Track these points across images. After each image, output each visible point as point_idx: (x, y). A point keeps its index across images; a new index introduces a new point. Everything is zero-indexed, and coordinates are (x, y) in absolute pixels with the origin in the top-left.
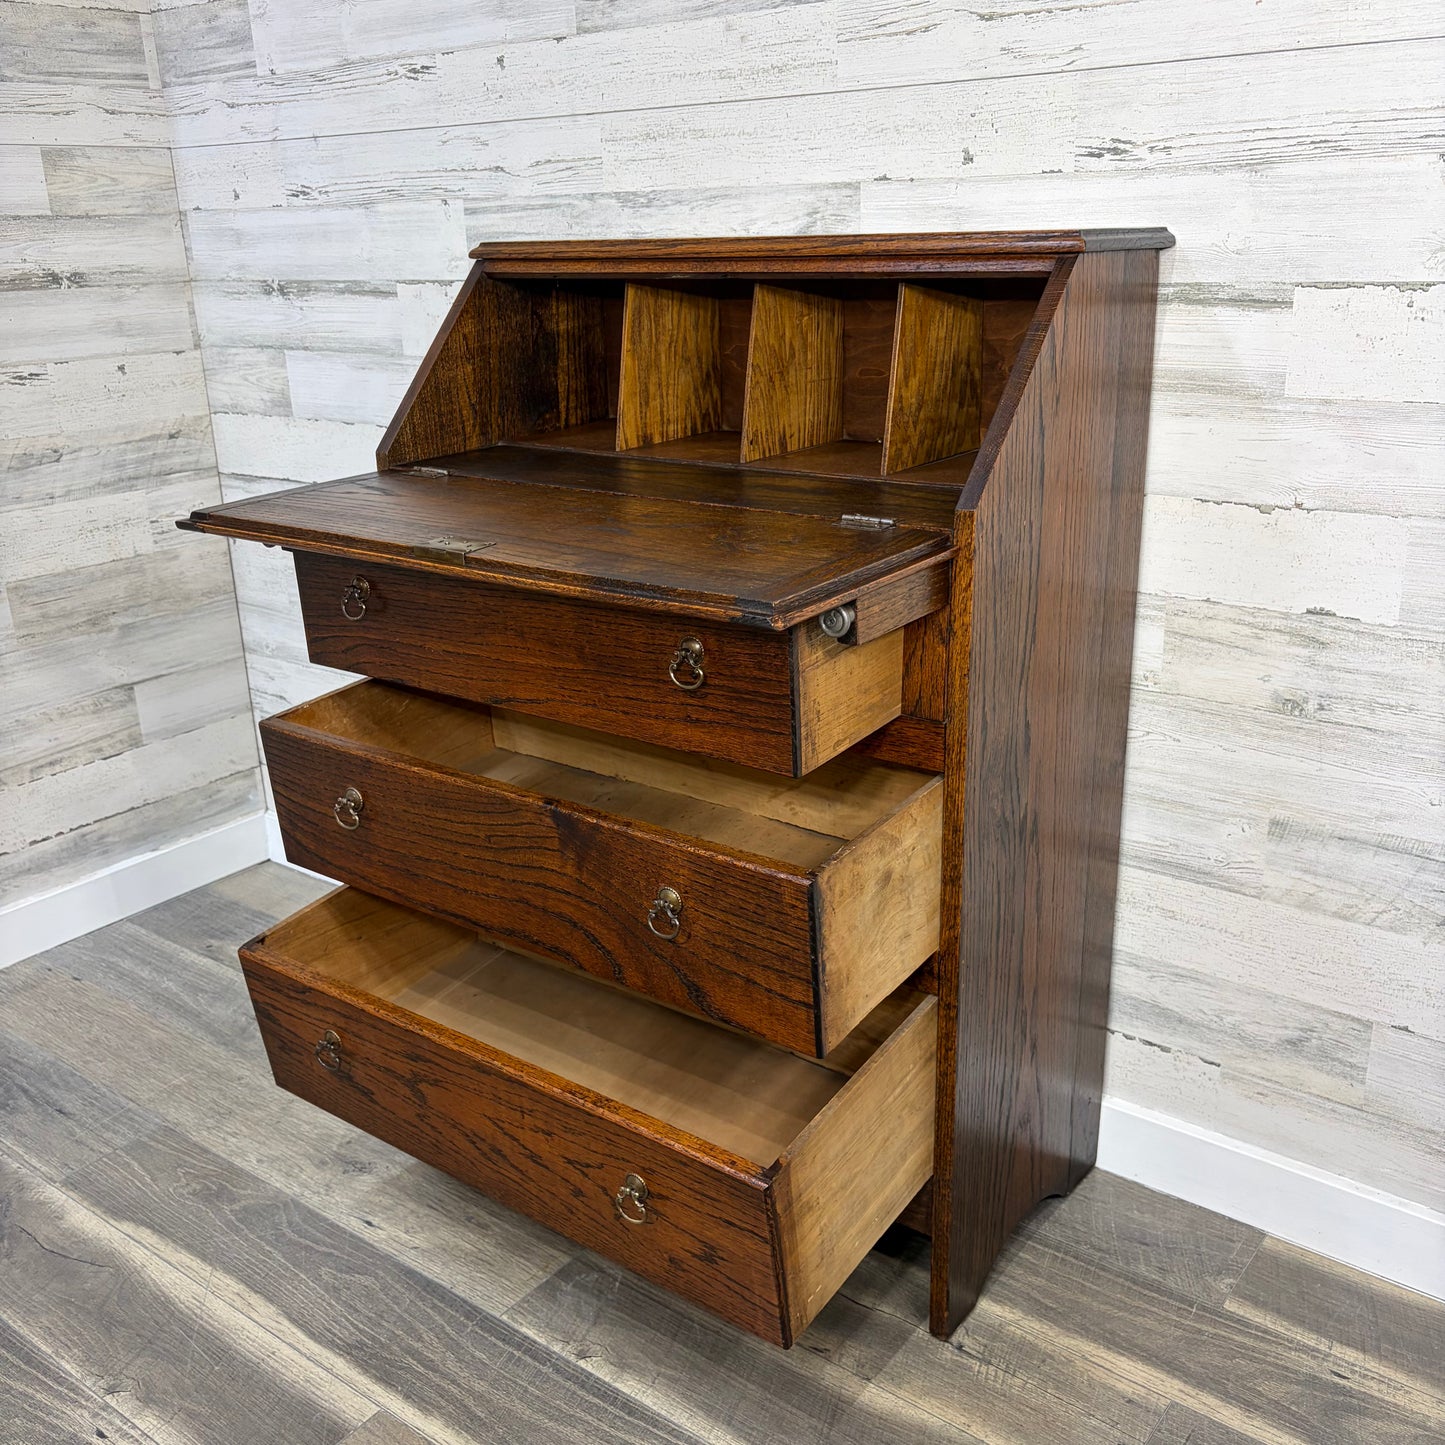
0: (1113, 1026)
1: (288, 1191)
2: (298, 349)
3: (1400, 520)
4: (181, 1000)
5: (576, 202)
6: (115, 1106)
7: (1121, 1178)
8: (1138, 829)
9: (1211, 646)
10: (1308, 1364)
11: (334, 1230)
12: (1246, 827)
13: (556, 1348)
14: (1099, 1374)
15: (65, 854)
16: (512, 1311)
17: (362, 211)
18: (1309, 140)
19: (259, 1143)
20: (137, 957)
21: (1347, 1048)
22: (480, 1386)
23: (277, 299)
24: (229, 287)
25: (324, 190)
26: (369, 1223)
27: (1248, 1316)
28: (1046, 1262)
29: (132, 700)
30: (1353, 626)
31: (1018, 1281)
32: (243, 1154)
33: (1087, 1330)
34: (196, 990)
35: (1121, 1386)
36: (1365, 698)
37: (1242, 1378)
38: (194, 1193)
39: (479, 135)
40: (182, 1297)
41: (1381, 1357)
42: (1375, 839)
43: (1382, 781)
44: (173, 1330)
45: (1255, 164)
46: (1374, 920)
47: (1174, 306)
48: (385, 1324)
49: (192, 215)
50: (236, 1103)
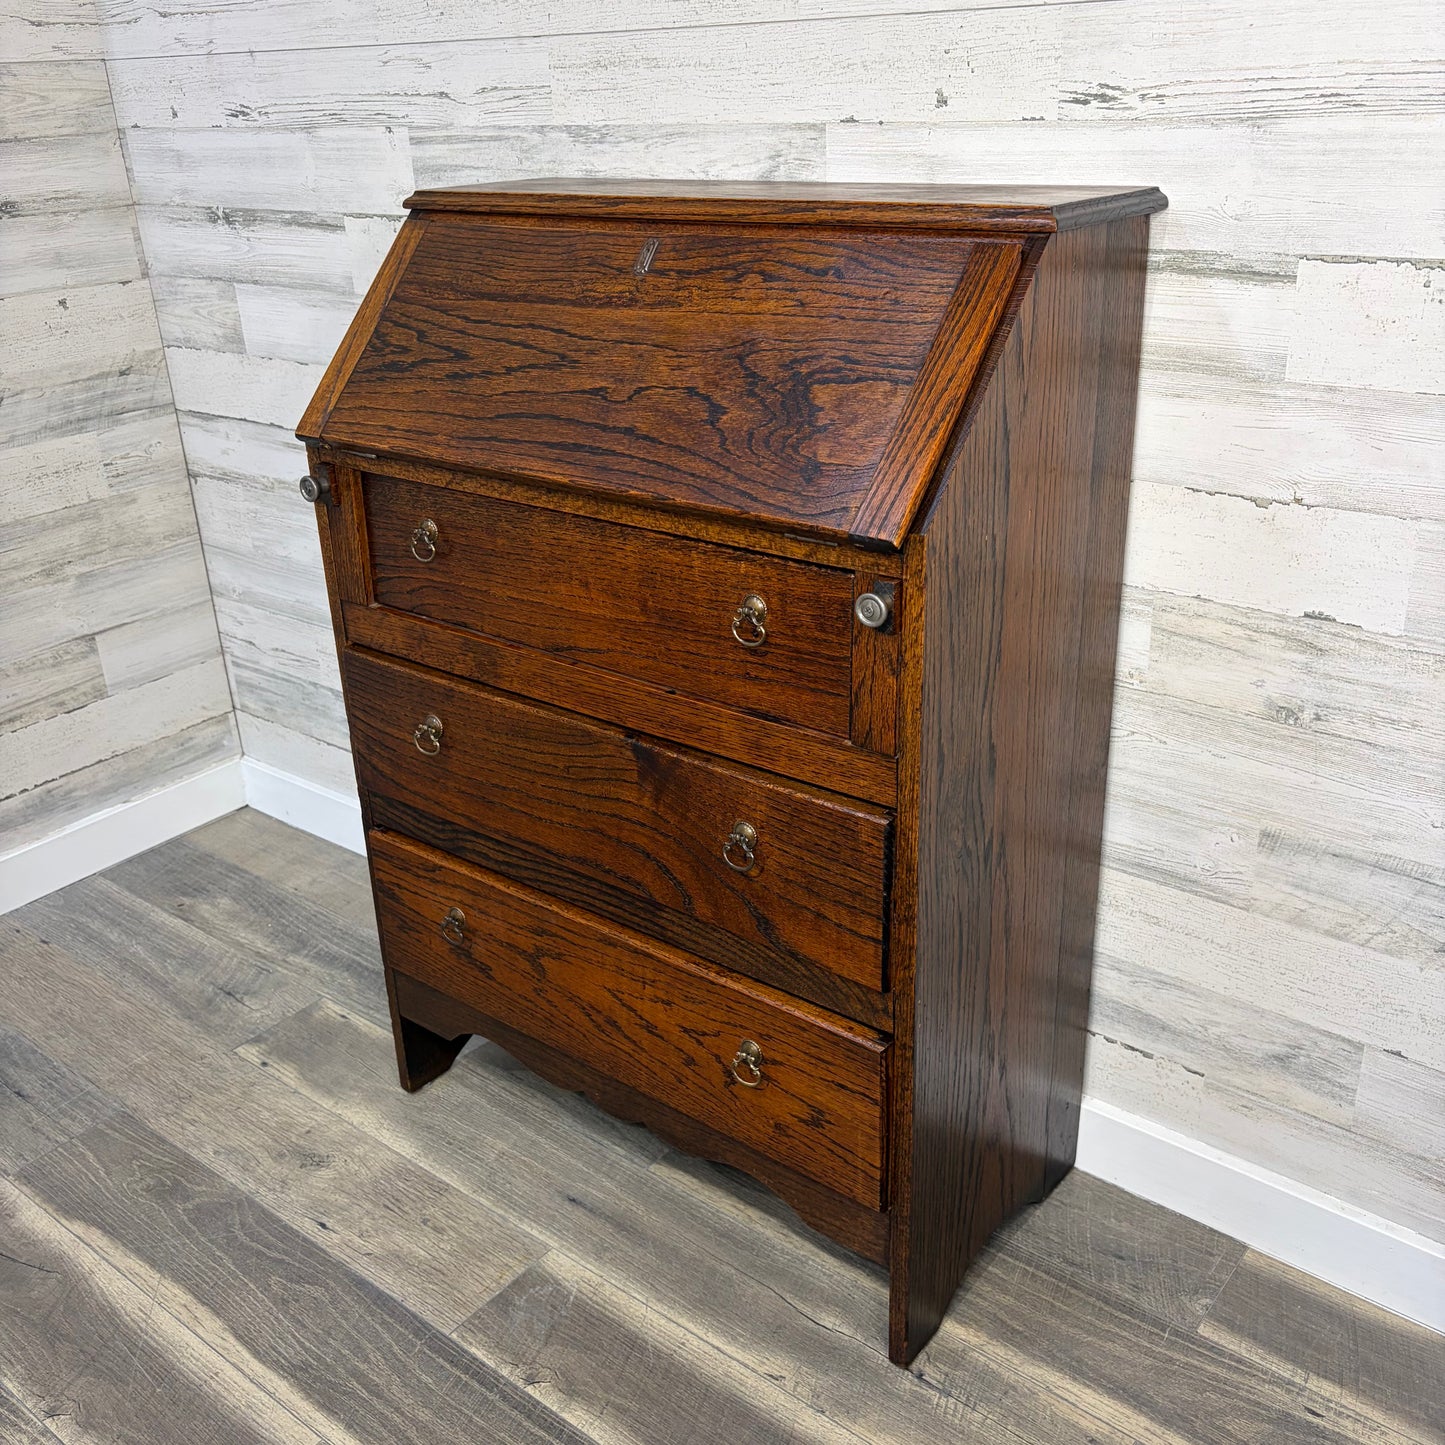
0: (1094, 1028)
1: (242, 1187)
2: (247, 282)
3: (1408, 521)
4: (149, 967)
5: (525, 135)
6: (74, 1089)
7: (1099, 1180)
8: (1121, 830)
9: (1201, 645)
10: (1280, 1399)
11: (287, 1234)
12: (1235, 837)
13: (505, 1372)
14: (1063, 1409)
15: (30, 811)
16: (462, 1328)
17: (300, 135)
18: (1318, 93)
19: (217, 1132)
20: (107, 918)
21: (1335, 1069)
22: (424, 1415)
23: (223, 228)
24: (174, 213)
25: (264, 111)
26: (323, 1226)
27: (1222, 1342)
28: (1016, 1277)
29: (94, 650)
30: (1354, 634)
31: (985, 1299)
32: (200, 1145)
33: (1053, 1357)
34: (163, 954)
35: (1084, 1423)
36: (1364, 710)
37: (1211, 1414)
38: (148, 1190)
39: (421, 56)
40: (128, 1309)
41: (1359, 1392)
42: (1372, 858)
43: (1381, 798)
44: (116, 1346)
45: (1259, 119)
46: (1368, 941)
47: (1165, 275)
48: (332, 1341)
49: (131, 133)
50: (197, 1086)
